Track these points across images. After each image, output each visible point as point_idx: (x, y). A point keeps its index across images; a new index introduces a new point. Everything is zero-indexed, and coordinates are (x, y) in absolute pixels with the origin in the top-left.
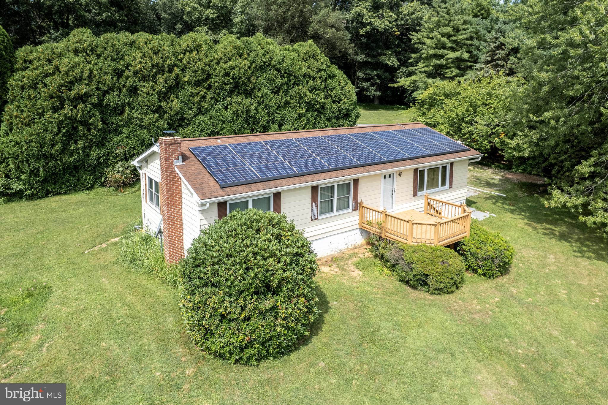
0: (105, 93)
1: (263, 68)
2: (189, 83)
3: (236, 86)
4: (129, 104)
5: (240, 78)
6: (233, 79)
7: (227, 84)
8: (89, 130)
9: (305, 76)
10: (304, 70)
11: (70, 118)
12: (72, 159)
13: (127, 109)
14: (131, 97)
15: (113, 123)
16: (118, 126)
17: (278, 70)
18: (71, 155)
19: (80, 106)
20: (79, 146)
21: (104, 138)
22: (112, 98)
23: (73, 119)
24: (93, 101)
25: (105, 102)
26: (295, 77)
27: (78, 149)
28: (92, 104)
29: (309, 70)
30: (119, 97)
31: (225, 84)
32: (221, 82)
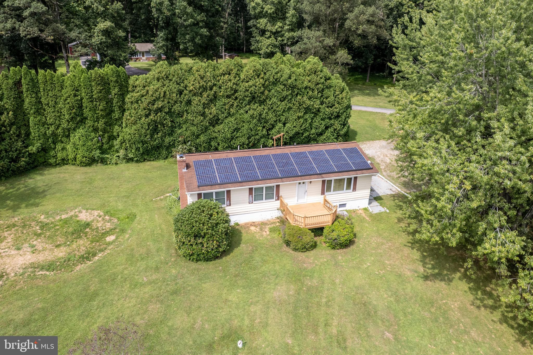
0: (173, 105)
1: (276, 82)
2: (223, 96)
3: (254, 98)
4: (186, 111)
5: (255, 93)
6: (251, 93)
7: (247, 97)
9: (306, 88)
10: (306, 83)
11: (154, 121)
14: (188, 106)
17: (285, 85)
19: (159, 114)
21: (172, 131)
22: (176, 108)
24: (166, 111)
25: (172, 110)
26: (298, 89)
27: (159, 137)
29: (310, 84)
32: (243, 95)
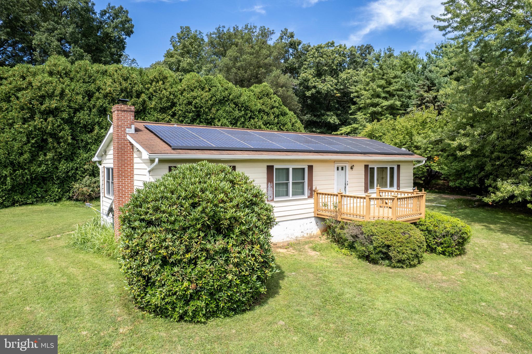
0: (76, 111)
1: (223, 101)
2: (155, 109)
3: (198, 115)
4: (99, 123)
5: (201, 107)
6: (195, 107)
7: (190, 113)
8: (59, 143)
9: (260, 111)
10: (259, 106)
11: (39, 130)
12: (40, 170)
13: (97, 127)
14: (100, 117)
15: (82, 140)
16: (87, 144)
17: (236, 104)
18: (40, 166)
19: (51, 119)
20: (48, 157)
21: (73, 154)
22: (82, 116)
23: (43, 131)
24: (64, 116)
25: (75, 119)
26: (251, 111)
27: (47, 161)
28: (63, 119)
29: (264, 106)
30: (89, 116)
31: (187, 112)
32: (184, 110)
